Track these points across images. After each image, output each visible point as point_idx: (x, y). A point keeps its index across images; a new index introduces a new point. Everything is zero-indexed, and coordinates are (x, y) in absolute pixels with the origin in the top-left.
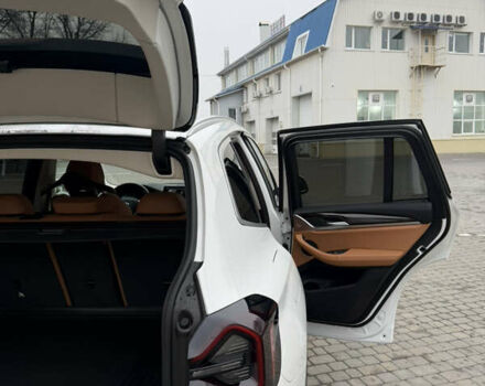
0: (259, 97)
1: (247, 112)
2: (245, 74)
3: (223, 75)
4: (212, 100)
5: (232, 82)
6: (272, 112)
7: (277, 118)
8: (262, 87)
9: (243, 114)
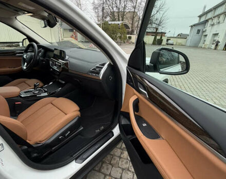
0: (213, 25)
1: (205, 31)
2: (210, 16)
3: (200, 17)
4: (192, 26)
5: (203, 19)
6: (216, 31)
7: (218, 34)
8: (215, 20)
9: (203, 32)
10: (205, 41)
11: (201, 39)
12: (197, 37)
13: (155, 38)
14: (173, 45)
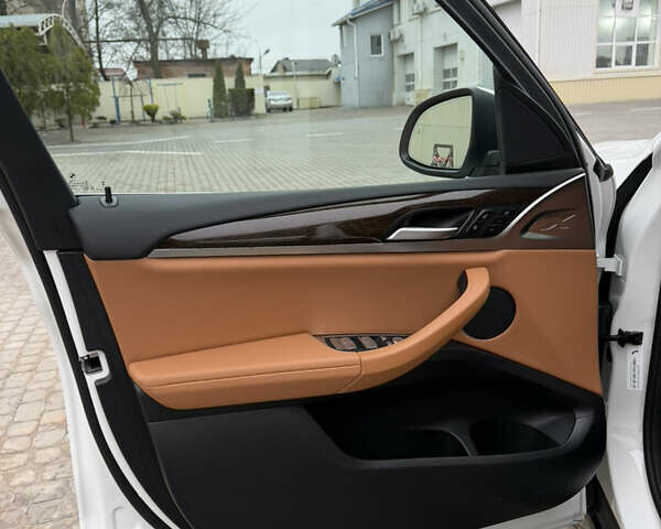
0: (423, 14)
1: (401, 39)
4: (342, 24)
6: (445, 37)
7: (455, 45)
9: (394, 43)
10: (410, 78)
11: (393, 73)
12: (376, 64)
13: (219, 86)
14: (291, 109)
